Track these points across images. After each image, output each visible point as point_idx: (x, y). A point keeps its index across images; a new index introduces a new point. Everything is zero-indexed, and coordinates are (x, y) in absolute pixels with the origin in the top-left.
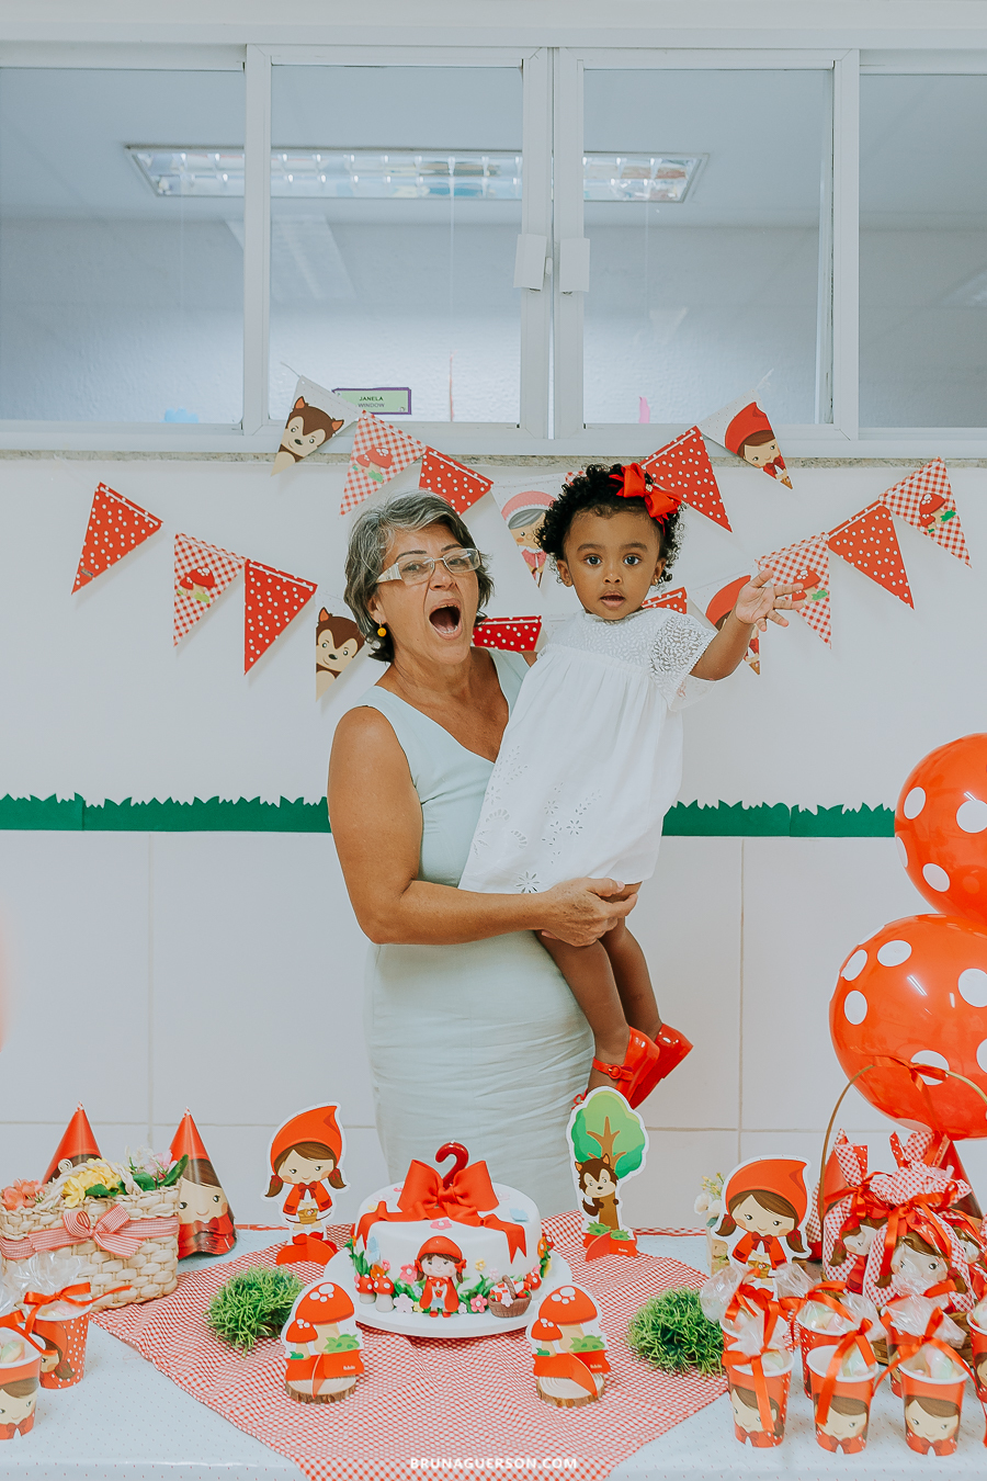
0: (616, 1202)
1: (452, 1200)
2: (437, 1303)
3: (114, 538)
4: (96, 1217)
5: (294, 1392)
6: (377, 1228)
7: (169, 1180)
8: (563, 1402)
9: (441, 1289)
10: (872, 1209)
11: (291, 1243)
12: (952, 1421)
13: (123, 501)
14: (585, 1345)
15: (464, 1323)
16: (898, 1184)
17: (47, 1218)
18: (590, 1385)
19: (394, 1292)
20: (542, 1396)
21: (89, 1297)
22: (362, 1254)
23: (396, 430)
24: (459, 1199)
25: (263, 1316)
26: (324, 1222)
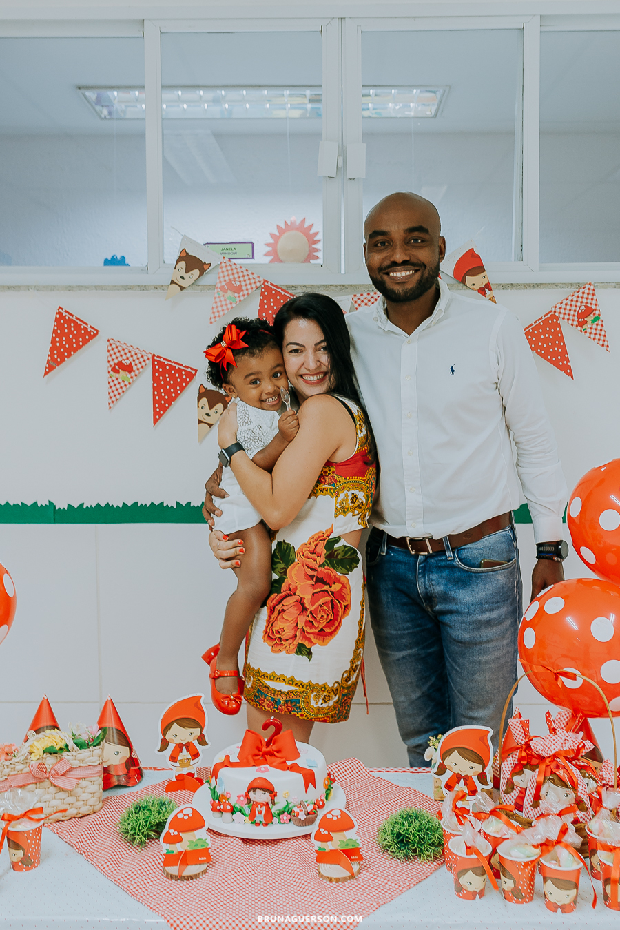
1: (271, 754)
2: (259, 818)
3: (69, 341)
4: (51, 766)
5: (168, 874)
6: (223, 772)
7: (96, 742)
8: (333, 880)
9: (261, 809)
10: (531, 759)
11: (174, 779)
12: (573, 893)
13: (74, 318)
14: (347, 845)
15: (276, 830)
16: (546, 744)
17: (20, 767)
18: (350, 869)
19: (233, 811)
20: (321, 876)
21: (43, 816)
22: (215, 787)
23: (244, 269)
24: (275, 753)
25: (152, 826)
26: (195, 766)
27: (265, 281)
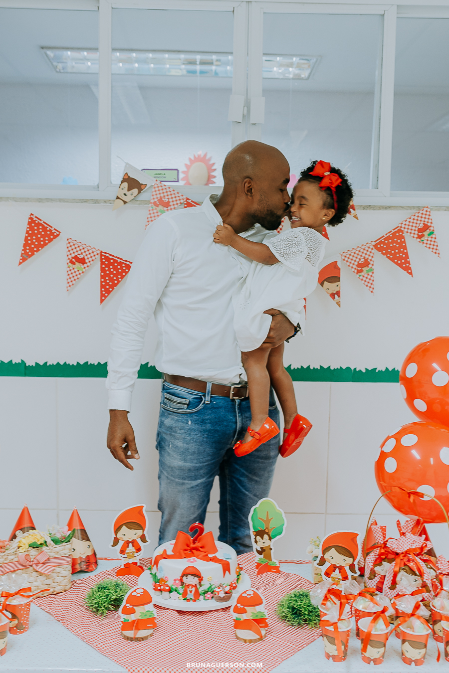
0: (271, 549)
1: (197, 549)
2: (190, 596)
3: (38, 240)
4: (34, 557)
5: (125, 636)
6: (162, 562)
7: (67, 540)
8: (247, 641)
9: (191, 589)
10: (387, 554)
11: (123, 567)
12: (423, 651)
13: (42, 222)
14: (257, 616)
15: (202, 605)
16: (400, 544)
17: (11, 557)
18: (259, 633)
19: (170, 591)
20: (238, 638)
21: (31, 594)
22: (156, 573)
23: (171, 189)
24: (200, 549)
25: (111, 601)
26: (138, 558)
27: (188, 199)
